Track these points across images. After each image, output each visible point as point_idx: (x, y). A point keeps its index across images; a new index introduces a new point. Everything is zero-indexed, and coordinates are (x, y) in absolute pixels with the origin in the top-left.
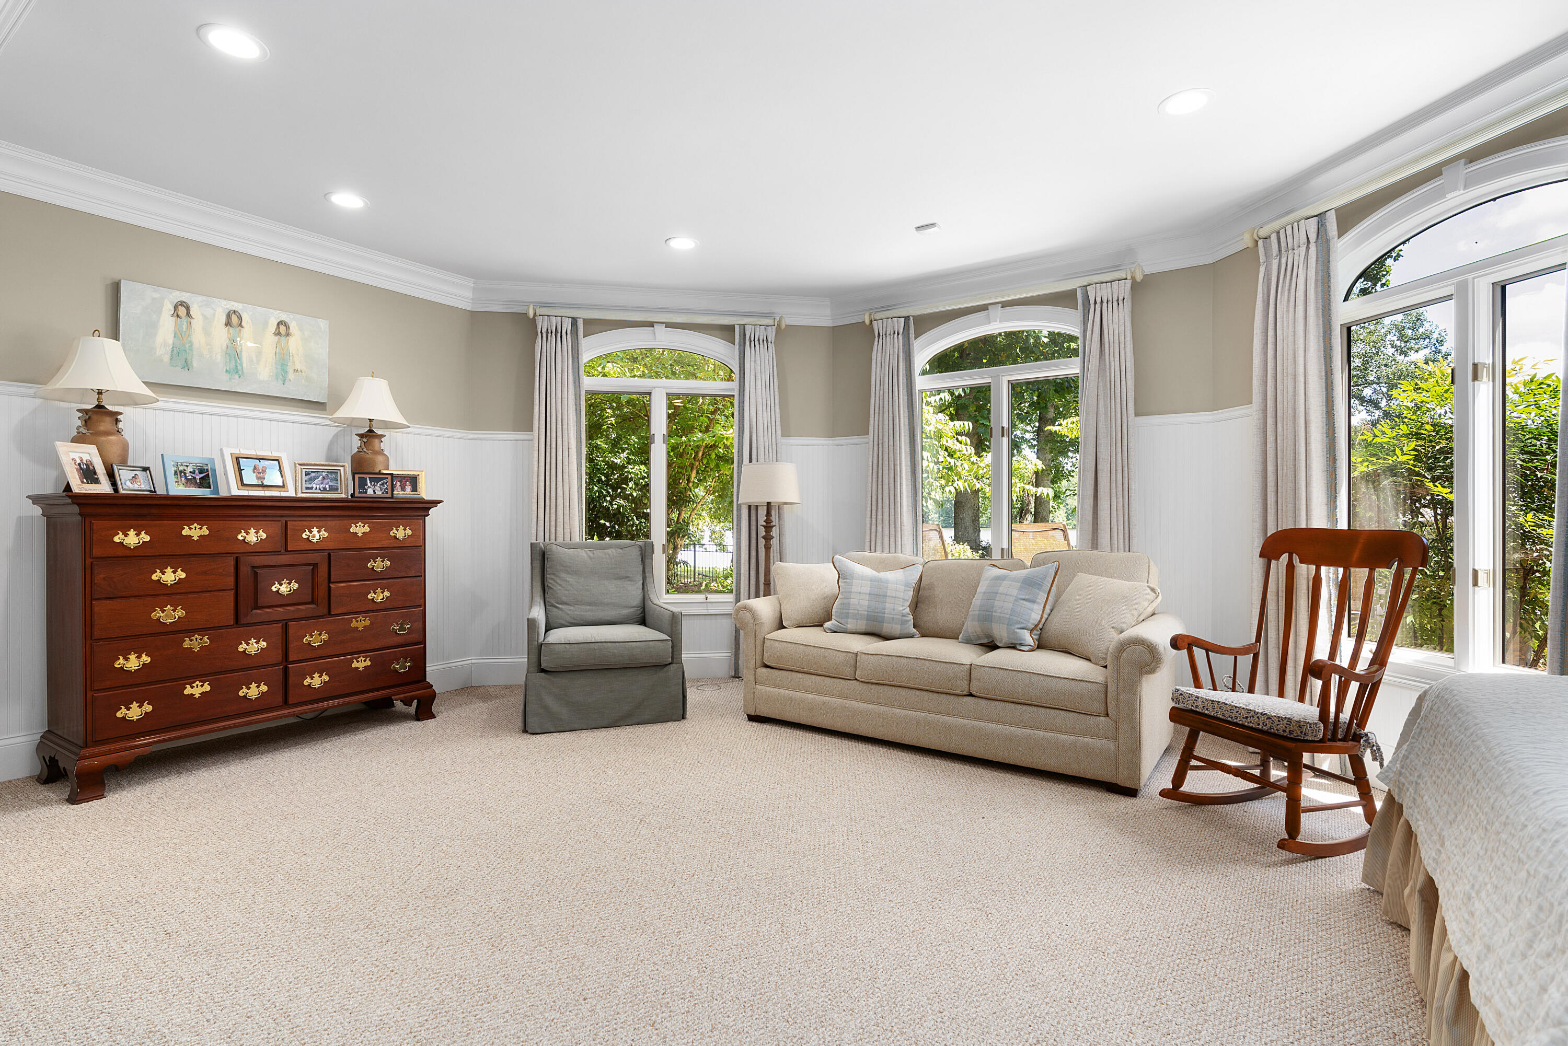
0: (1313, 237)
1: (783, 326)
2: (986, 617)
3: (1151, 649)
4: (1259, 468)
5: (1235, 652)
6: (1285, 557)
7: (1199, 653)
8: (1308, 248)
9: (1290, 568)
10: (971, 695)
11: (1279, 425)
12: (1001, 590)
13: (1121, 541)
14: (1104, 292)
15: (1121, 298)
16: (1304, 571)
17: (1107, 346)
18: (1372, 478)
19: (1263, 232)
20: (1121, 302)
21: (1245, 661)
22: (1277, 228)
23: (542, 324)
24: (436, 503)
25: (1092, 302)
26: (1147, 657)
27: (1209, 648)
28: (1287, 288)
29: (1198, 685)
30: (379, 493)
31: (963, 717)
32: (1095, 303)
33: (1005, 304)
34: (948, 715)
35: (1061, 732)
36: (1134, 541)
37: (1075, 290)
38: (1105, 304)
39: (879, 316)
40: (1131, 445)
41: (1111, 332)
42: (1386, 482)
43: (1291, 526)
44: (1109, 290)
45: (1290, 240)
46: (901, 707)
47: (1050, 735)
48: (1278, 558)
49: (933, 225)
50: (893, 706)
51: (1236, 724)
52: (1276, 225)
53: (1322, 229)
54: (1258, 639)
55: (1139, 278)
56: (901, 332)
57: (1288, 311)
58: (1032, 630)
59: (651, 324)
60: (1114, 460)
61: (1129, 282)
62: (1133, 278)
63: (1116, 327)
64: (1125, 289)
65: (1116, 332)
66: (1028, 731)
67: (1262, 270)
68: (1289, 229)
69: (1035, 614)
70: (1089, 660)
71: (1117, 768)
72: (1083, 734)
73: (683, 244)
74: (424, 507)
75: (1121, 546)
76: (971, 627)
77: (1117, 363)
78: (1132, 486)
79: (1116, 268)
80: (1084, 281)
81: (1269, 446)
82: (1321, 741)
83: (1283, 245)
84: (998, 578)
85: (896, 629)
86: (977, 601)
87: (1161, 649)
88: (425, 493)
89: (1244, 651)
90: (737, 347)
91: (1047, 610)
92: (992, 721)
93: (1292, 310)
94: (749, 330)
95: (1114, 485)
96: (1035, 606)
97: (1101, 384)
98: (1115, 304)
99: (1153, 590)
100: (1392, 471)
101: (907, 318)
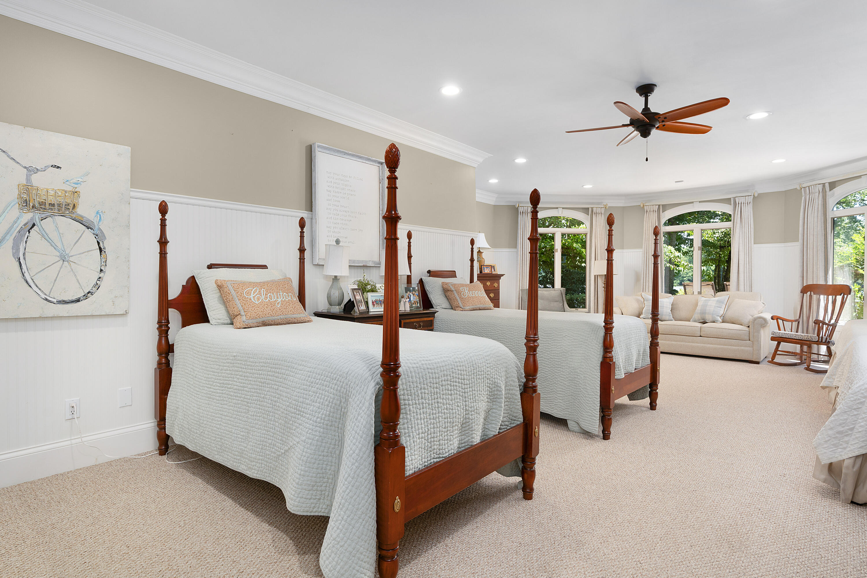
0: (821, 190)
1: (607, 207)
2: (703, 313)
3: (765, 320)
4: (801, 264)
5: (792, 321)
6: (809, 292)
7: (780, 322)
8: (819, 194)
9: (811, 296)
10: (701, 336)
11: (808, 251)
12: (709, 304)
13: (748, 289)
14: (742, 200)
15: (749, 202)
16: (815, 297)
17: (743, 219)
18: (842, 267)
19: (804, 186)
20: (749, 204)
21: (795, 324)
22: (809, 185)
23: (521, 210)
24: (503, 275)
25: (737, 203)
26: (763, 322)
27: (783, 320)
28: (812, 206)
29: (779, 329)
30: (488, 272)
31: (698, 343)
32: (739, 203)
33: (700, 202)
34: (693, 343)
35: (734, 346)
36: (753, 288)
37: (731, 198)
38: (742, 204)
39: (646, 204)
40: (752, 255)
41: (745, 214)
42: (847, 269)
43: (811, 283)
44: (744, 199)
45: (813, 190)
46: (674, 341)
47: (730, 347)
48: (806, 293)
49: (682, 181)
50: (672, 341)
51: (792, 339)
52: (808, 184)
53: (824, 188)
54: (800, 317)
55: (756, 195)
56: (656, 211)
57: (812, 213)
58: (720, 317)
59: (557, 208)
60: (745, 260)
61: (752, 197)
62: (754, 195)
63: (747, 213)
64: (751, 199)
65: (747, 215)
66: (722, 346)
67: (803, 198)
68: (813, 186)
69: (721, 312)
70: (742, 325)
71: (753, 356)
72: (741, 346)
73: (588, 186)
74: (499, 277)
75: (748, 290)
76: (697, 316)
77: (747, 226)
78: (753, 269)
79: (747, 191)
80: (734, 196)
81: (804, 257)
82: (817, 341)
83: (811, 191)
84: (706, 300)
85: (667, 318)
86: (699, 308)
87: (768, 320)
88: (498, 272)
89: (795, 321)
90: (590, 216)
91: (725, 311)
92: (709, 344)
93: (813, 213)
94: (594, 210)
95: (745, 269)
96: (721, 309)
97: (740, 233)
98: (747, 204)
99: (764, 303)
100: (849, 265)
101: (659, 206)
